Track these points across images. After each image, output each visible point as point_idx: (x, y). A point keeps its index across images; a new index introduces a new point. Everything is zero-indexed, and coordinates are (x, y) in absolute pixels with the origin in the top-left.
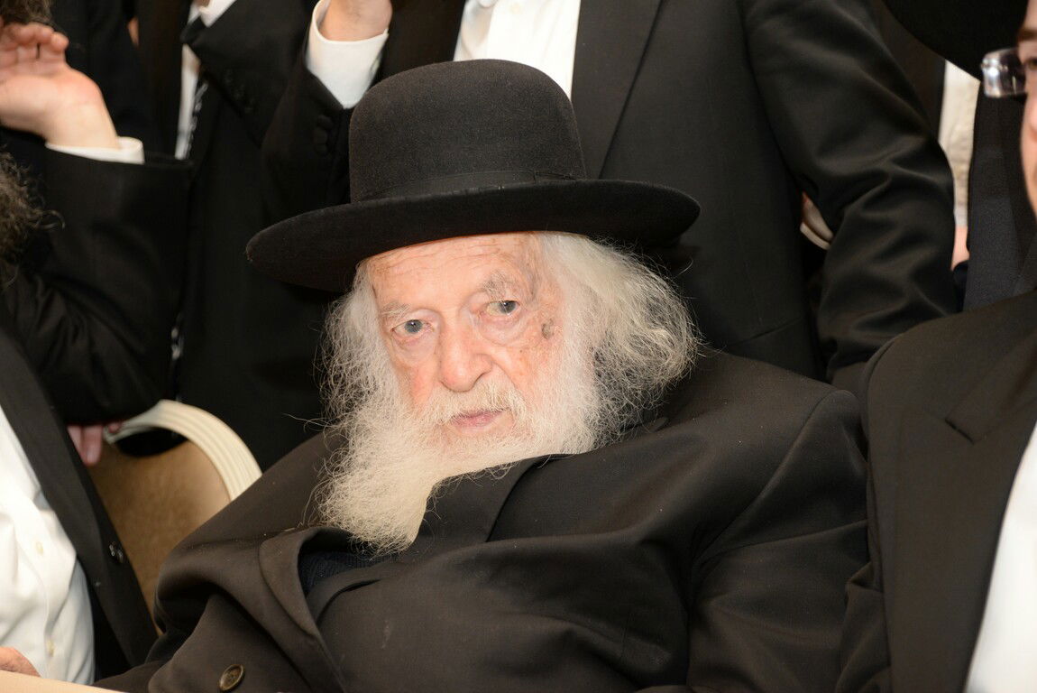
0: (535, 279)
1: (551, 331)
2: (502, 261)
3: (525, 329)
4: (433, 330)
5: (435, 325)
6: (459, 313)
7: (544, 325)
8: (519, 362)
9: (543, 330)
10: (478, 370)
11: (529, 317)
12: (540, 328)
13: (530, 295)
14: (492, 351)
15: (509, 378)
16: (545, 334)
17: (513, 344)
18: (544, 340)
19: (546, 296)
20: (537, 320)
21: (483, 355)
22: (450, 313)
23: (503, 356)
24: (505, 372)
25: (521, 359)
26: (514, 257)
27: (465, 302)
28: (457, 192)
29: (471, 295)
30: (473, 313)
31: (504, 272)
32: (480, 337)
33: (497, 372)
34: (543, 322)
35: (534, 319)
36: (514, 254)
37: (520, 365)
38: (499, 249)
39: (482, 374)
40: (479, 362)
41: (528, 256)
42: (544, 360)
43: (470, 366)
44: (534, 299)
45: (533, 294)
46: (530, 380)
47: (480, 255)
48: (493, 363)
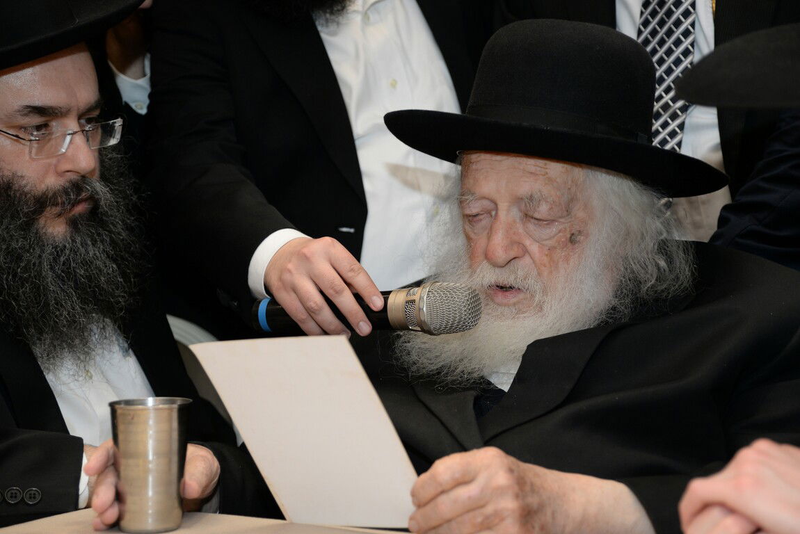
0: (572, 200)
1: (578, 239)
2: (546, 184)
3: (556, 235)
4: (491, 216)
5: (493, 213)
7: (573, 234)
8: (545, 258)
9: (571, 237)
10: (512, 254)
11: (561, 227)
12: (569, 236)
13: (565, 213)
14: (527, 242)
15: (536, 266)
16: (572, 240)
17: (544, 242)
18: (569, 244)
19: (579, 213)
20: (568, 230)
21: (519, 244)
22: (503, 206)
23: (534, 248)
24: (533, 261)
25: (547, 255)
26: (557, 182)
31: (545, 192)
32: (521, 230)
33: (527, 260)
34: (573, 231)
35: (565, 229)
36: (558, 180)
37: (546, 259)
38: (547, 173)
39: (515, 258)
40: (515, 248)
41: (570, 182)
42: (567, 259)
43: (506, 249)
44: (568, 215)
45: (568, 211)
46: (551, 272)
47: (531, 173)
48: (526, 251)
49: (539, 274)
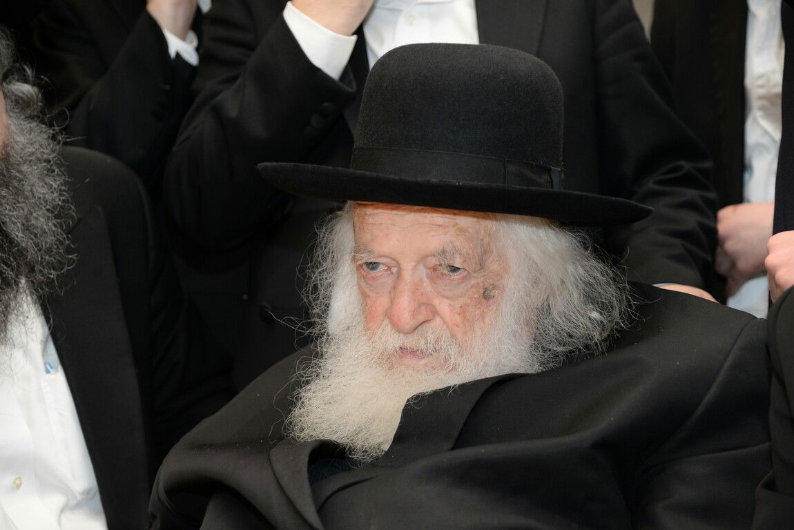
0: (486, 252)
1: (492, 294)
2: (458, 235)
3: (468, 290)
4: (392, 273)
5: (394, 270)
6: (415, 267)
7: (486, 289)
8: (457, 317)
9: (484, 293)
10: (421, 318)
11: (473, 281)
12: (482, 291)
13: (479, 266)
14: (436, 302)
15: (448, 327)
16: (486, 295)
17: (455, 300)
18: (483, 301)
19: (493, 265)
20: (481, 284)
21: (428, 304)
22: (407, 266)
23: (443, 306)
24: (445, 323)
25: (459, 314)
26: (469, 233)
27: (422, 259)
28: (420, 179)
29: (426, 256)
30: (428, 268)
31: (457, 244)
32: (429, 290)
33: (438, 321)
34: (486, 286)
35: (478, 283)
36: (470, 230)
37: (458, 319)
38: (457, 224)
39: (424, 322)
40: (423, 309)
41: (482, 232)
42: (482, 317)
43: (414, 313)
44: (481, 269)
45: (482, 265)
46: (465, 333)
47: (440, 225)
48: (435, 313)
49: (453, 336)
